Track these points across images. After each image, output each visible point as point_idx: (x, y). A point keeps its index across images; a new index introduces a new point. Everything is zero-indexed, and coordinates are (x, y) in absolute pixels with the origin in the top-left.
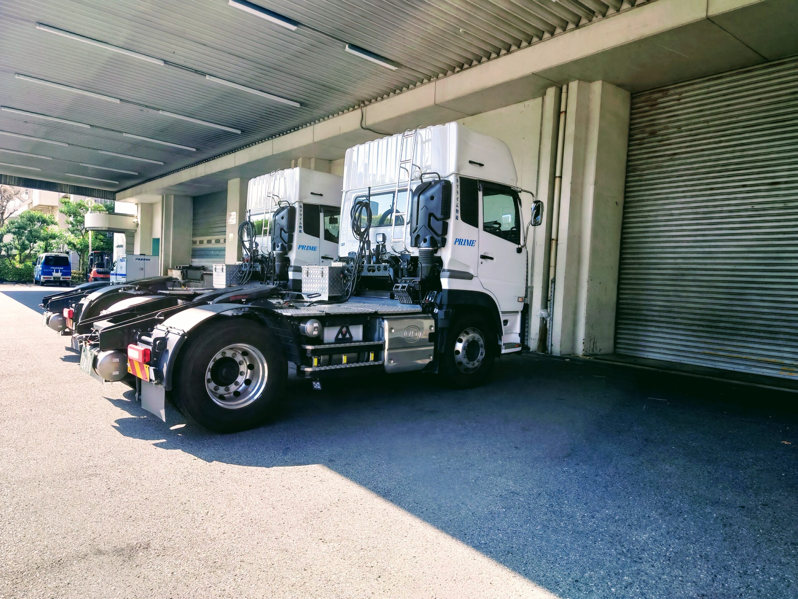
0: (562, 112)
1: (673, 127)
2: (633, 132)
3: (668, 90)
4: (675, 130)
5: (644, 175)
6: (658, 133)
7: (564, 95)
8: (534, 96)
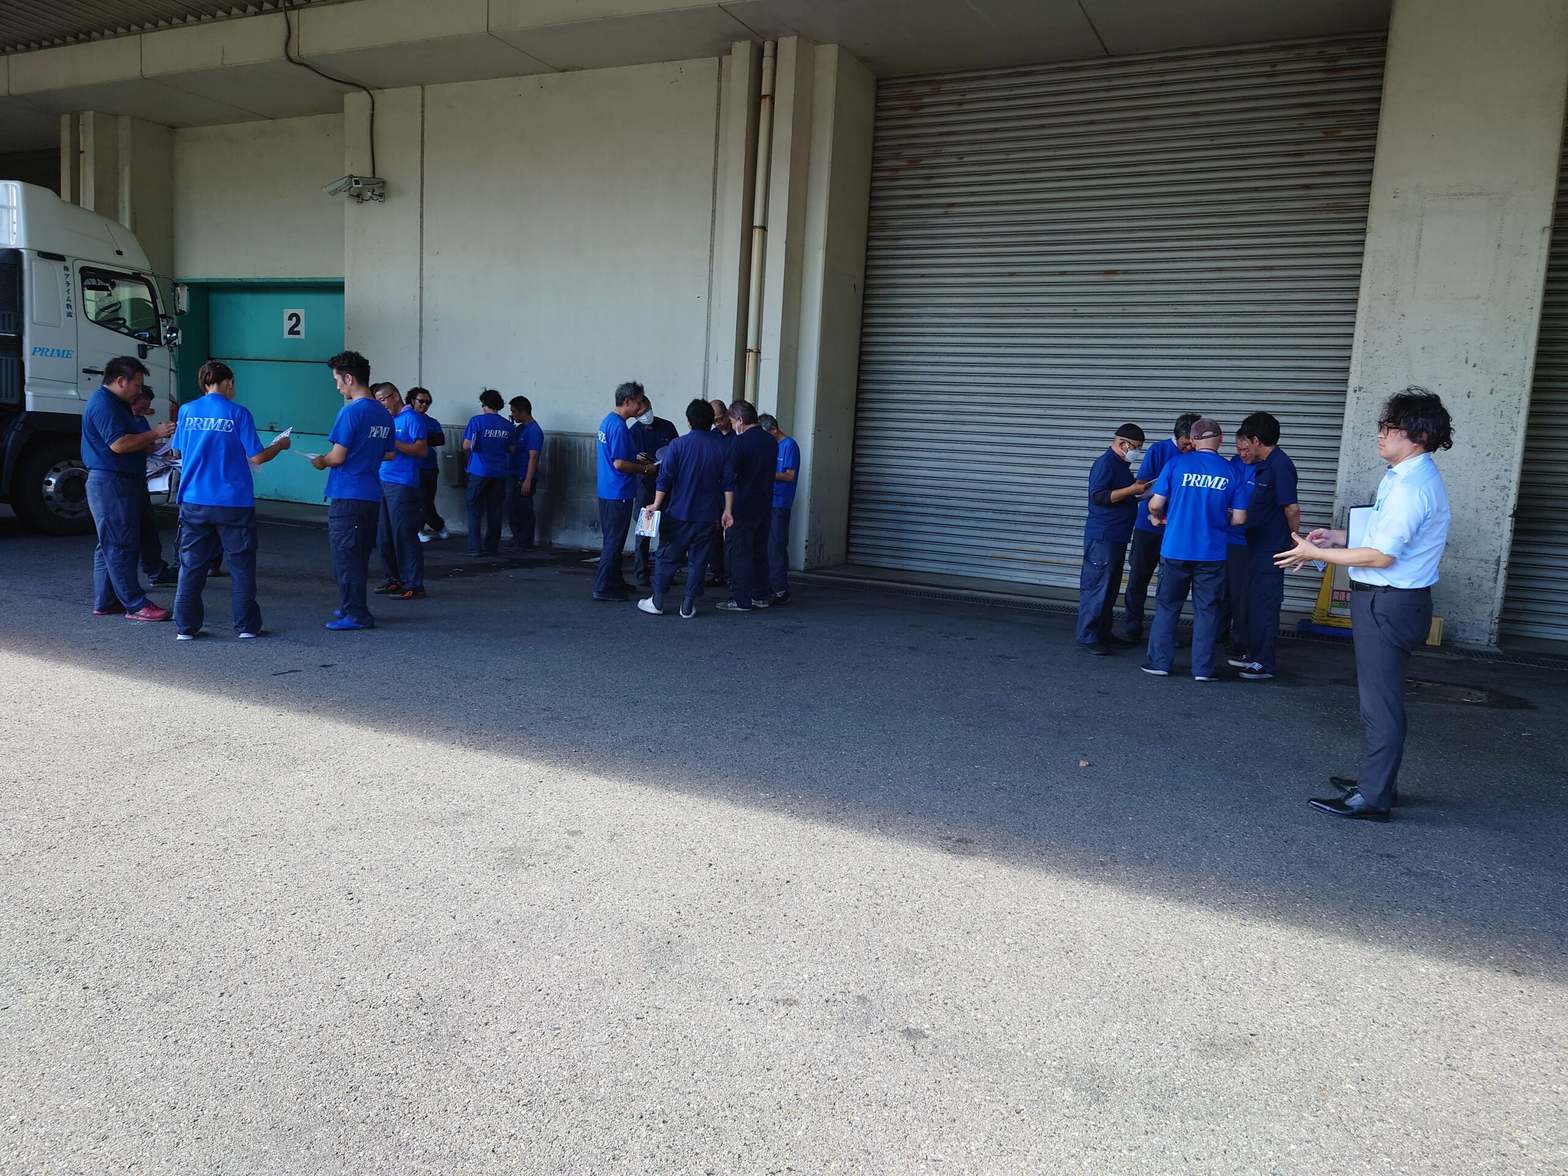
0: (765, 96)
1: (952, 155)
2: (879, 154)
3: (942, 82)
4: (954, 160)
5: (899, 239)
6: (924, 162)
7: (767, 62)
8: (704, 54)
